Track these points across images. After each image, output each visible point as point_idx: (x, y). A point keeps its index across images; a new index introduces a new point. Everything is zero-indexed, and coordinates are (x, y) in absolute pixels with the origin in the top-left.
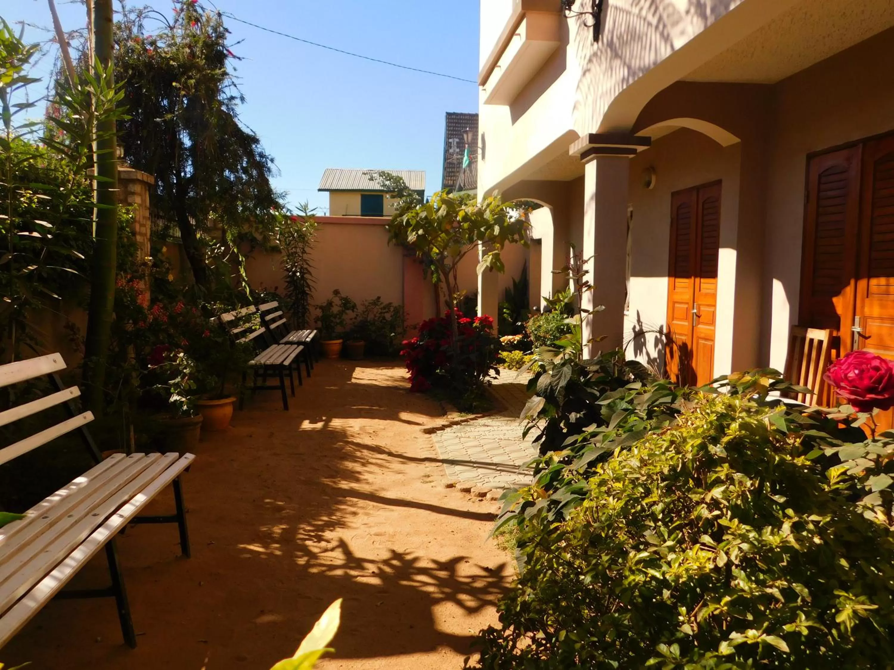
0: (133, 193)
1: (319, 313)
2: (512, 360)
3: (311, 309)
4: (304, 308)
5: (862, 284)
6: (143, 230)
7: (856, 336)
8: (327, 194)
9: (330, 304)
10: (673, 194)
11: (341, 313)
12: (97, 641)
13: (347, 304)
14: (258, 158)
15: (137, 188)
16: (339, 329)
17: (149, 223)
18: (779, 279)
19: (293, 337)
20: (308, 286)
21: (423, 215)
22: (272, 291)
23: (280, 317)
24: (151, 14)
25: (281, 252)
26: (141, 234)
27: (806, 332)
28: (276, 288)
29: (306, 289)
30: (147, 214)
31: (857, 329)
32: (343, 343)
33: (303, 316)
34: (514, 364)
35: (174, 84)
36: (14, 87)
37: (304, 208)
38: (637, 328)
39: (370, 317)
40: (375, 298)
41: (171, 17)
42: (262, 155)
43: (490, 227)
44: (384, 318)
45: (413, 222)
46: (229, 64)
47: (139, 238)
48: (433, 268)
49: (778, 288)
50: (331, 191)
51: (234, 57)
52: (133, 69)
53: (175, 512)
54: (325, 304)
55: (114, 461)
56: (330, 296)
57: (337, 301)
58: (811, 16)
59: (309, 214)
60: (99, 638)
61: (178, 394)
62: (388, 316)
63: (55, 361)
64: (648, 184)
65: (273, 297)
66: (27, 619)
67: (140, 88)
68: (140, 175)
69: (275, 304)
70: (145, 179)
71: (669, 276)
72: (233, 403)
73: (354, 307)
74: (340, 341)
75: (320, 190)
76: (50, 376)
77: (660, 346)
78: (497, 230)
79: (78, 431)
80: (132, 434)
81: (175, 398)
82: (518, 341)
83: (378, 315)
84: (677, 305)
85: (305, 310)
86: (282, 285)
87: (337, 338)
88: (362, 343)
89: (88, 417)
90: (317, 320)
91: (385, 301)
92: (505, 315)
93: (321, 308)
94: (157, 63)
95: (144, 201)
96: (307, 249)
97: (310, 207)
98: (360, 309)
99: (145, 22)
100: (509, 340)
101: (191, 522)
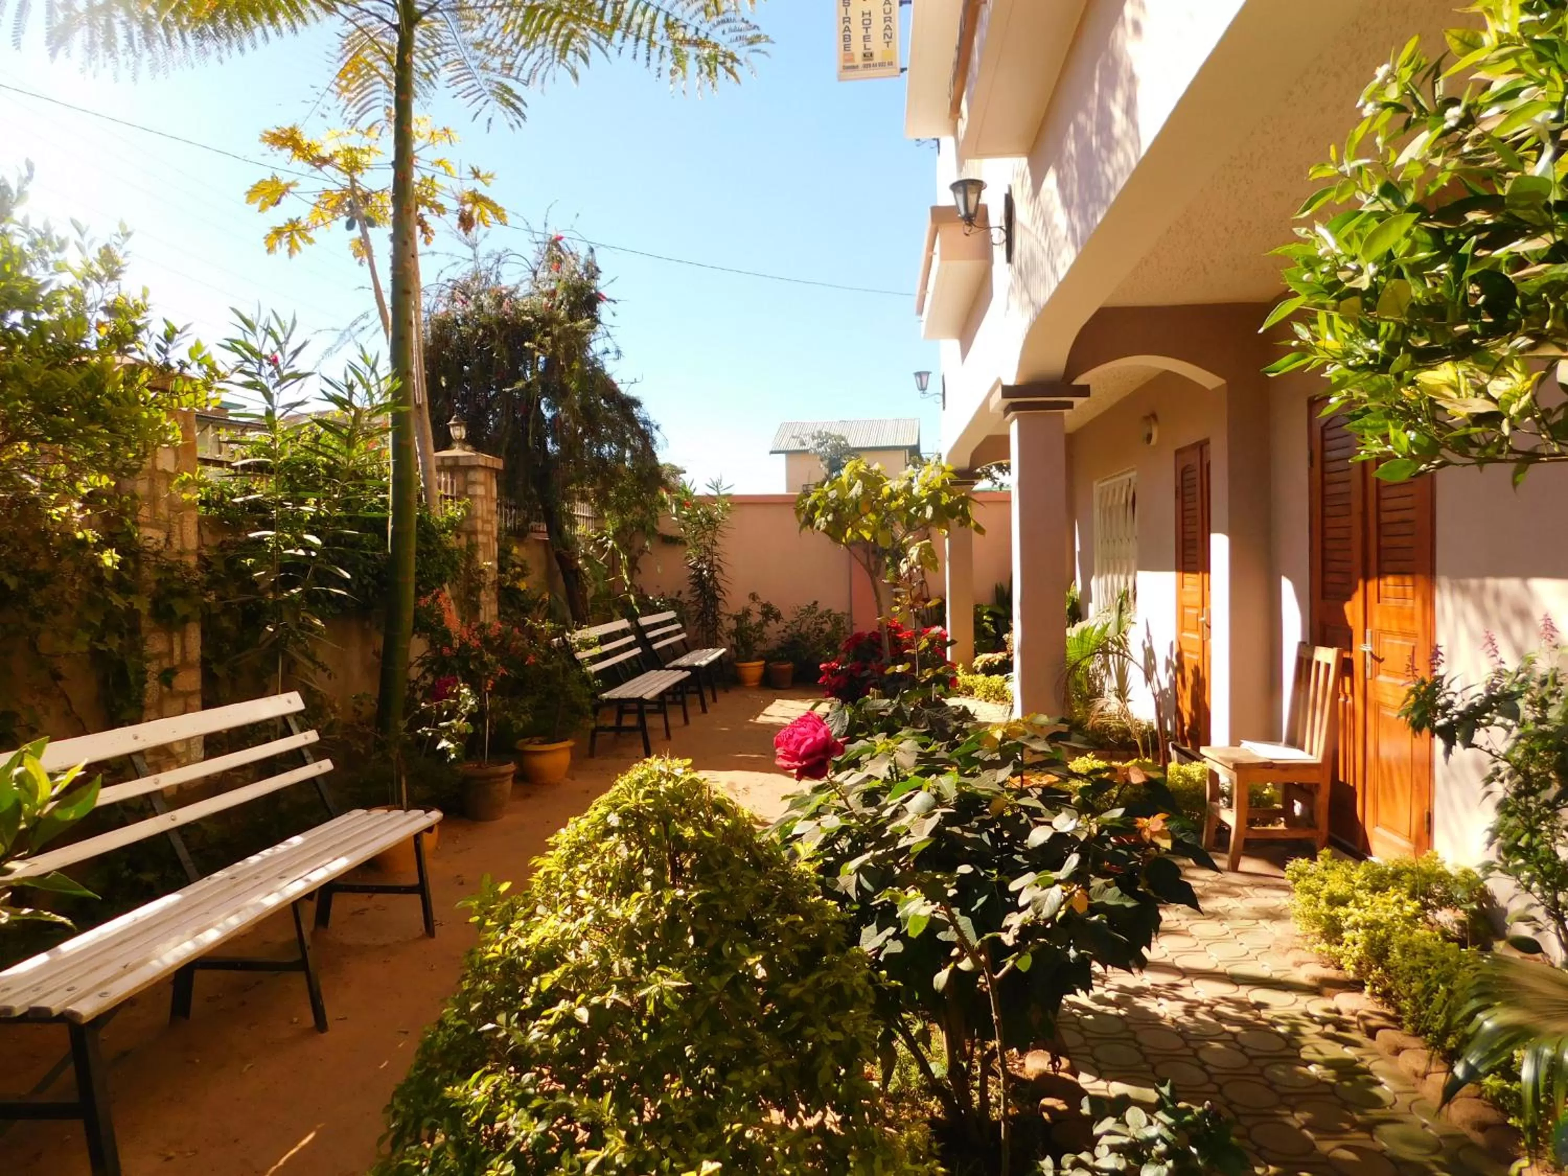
0: (474, 483)
1: (733, 624)
2: (989, 689)
3: (724, 618)
4: (715, 617)
5: (1372, 585)
6: (488, 527)
7: (1369, 657)
8: (783, 456)
9: (747, 613)
10: (1178, 452)
11: (760, 625)
12: (291, 1023)
13: (769, 613)
14: (642, 426)
15: (479, 476)
16: (760, 646)
17: (496, 519)
18: (1288, 577)
19: (684, 661)
20: (719, 588)
21: (833, 494)
22: (674, 597)
23: (678, 632)
24: (511, 258)
25: (685, 544)
26: (484, 532)
27: (1313, 651)
28: (680, 593)
29: (718, 593)
30: (494, 507)
31: (1368, 648)
32: (765, 665)
33: (715, 629)
34: (992, 694)
35: (526, 344)
36: (283, 385)
37: (716, 486)
38: (1147, 645)
39: (804, 629)
40: (810, 603)
41: (532, 257)
42: (646, 422)
43: (922, 508)
44: (821, 631)
45: (822, 504)
46: (603, 310)
47: (481, 538)
48: (888, 560)
49: (1287, 588)
50: (788, 453)
51: (609, 300)
52: (484, 327)
53: (416, 881)
54: (740, 613)
55: (351, 817)
56: (746, 602)
57: (756, 608)
58: (1250, 223)
59: (722, 493)
60: (295, 1020)
61: (448, 739)
62: (827, 627)
63: (289, 702)
64: (1149, 437)
65: (673, 604)
66: (152, 979)
67: (491, 351)
68: (484, 459)
69: (671, 615)
70: (490, 464)
71: (1177, 570)
72: (571, 748)
73: (777, 617)
74: (762, 662)
75: (772, 452)
76: (284, 718)
77: (1171, 672)
78: (929, 511)
79: (312, 780)
80: (404, 786)
81: (444, 744)
82: (1000, 662)
83: (813, 627)
84: (1188, 611)
85: (717, 621)
86: (686, 587)
87: (759, 658)
88: (788, 666)
89: (326, 765)
90: (732, 633)
91: (822, 608)
92: (986, 624)
93: (736, 618)
94: (511, 319)
95: (489, 491)
96: (718, 539)
97: (725, 484)
98: (788, 617)
99: (505, 269)
100: (988, 660)
101: (435, 895)
